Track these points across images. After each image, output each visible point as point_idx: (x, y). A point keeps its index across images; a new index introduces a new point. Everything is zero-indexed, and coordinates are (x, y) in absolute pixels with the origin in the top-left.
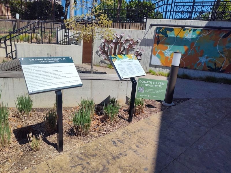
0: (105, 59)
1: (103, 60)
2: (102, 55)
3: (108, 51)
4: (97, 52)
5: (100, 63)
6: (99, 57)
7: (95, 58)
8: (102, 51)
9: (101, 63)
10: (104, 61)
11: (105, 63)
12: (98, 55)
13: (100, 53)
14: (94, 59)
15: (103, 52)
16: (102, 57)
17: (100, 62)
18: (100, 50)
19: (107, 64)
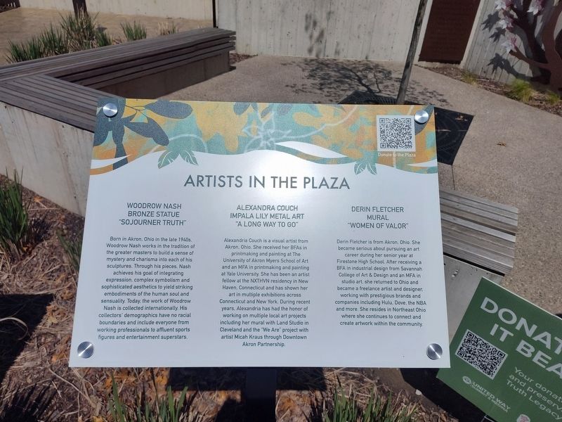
0: (514, 53)
1: (505, 57)
2: (508, 34)
3: (540, 18)
4: (492, 20)
5: (492, 66)
6: (492, 40)
7: (475, 42)
8: (511, 17)
9: (495, 68)
10: (507, 62)
11: (510, 70)
12: (494, 31)
13: (503, 23)
14: (473, 47)
15: (515, 22)
16: (504, 44)
17: (492, 61)
18: (506, 13)
19: (517, 75)
